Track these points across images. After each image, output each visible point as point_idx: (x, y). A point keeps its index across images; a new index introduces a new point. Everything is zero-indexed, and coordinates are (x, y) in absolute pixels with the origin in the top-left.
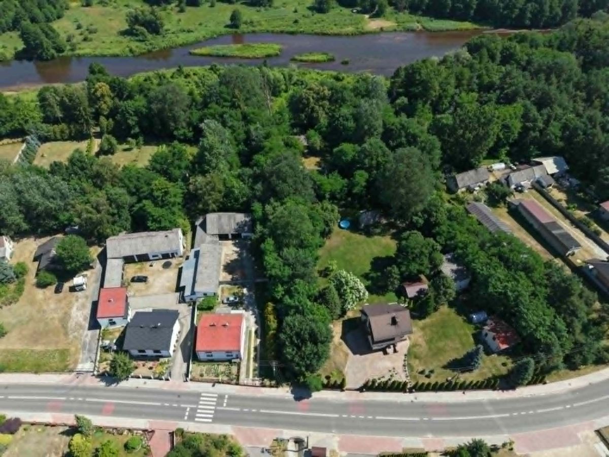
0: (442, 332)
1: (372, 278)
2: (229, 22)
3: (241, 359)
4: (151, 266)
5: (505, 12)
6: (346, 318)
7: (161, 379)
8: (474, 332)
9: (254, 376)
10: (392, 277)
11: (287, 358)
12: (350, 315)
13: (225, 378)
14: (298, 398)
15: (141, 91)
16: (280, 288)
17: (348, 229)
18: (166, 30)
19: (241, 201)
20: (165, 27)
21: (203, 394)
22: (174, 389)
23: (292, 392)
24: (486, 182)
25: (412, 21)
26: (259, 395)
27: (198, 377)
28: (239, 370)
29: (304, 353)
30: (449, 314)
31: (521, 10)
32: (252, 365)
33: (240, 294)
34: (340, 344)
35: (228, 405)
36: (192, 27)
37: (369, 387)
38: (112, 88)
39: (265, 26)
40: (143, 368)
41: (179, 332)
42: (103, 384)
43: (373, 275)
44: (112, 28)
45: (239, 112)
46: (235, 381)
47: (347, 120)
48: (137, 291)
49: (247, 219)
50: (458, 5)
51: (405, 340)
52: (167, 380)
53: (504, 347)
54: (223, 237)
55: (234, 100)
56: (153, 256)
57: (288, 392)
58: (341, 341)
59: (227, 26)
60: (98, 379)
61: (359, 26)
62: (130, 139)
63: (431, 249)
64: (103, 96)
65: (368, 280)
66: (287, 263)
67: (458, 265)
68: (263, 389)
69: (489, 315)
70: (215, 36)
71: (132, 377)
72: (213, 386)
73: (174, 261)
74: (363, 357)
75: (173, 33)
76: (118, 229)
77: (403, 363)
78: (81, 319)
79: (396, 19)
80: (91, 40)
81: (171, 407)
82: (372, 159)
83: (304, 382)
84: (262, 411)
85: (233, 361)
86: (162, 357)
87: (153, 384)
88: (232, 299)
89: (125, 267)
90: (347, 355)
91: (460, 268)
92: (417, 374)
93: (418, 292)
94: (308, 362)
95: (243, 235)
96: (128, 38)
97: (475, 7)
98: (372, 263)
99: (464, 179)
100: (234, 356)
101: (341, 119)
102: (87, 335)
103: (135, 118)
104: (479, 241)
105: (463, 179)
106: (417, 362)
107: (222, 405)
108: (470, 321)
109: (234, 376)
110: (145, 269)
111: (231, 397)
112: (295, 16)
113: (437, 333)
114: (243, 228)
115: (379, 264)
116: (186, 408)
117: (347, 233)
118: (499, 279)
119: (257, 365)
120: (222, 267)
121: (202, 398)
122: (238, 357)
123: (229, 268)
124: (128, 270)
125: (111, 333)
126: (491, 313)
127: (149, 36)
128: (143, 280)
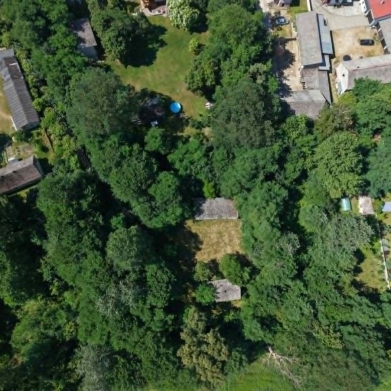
43: (156, 45)
65: (162, 40)
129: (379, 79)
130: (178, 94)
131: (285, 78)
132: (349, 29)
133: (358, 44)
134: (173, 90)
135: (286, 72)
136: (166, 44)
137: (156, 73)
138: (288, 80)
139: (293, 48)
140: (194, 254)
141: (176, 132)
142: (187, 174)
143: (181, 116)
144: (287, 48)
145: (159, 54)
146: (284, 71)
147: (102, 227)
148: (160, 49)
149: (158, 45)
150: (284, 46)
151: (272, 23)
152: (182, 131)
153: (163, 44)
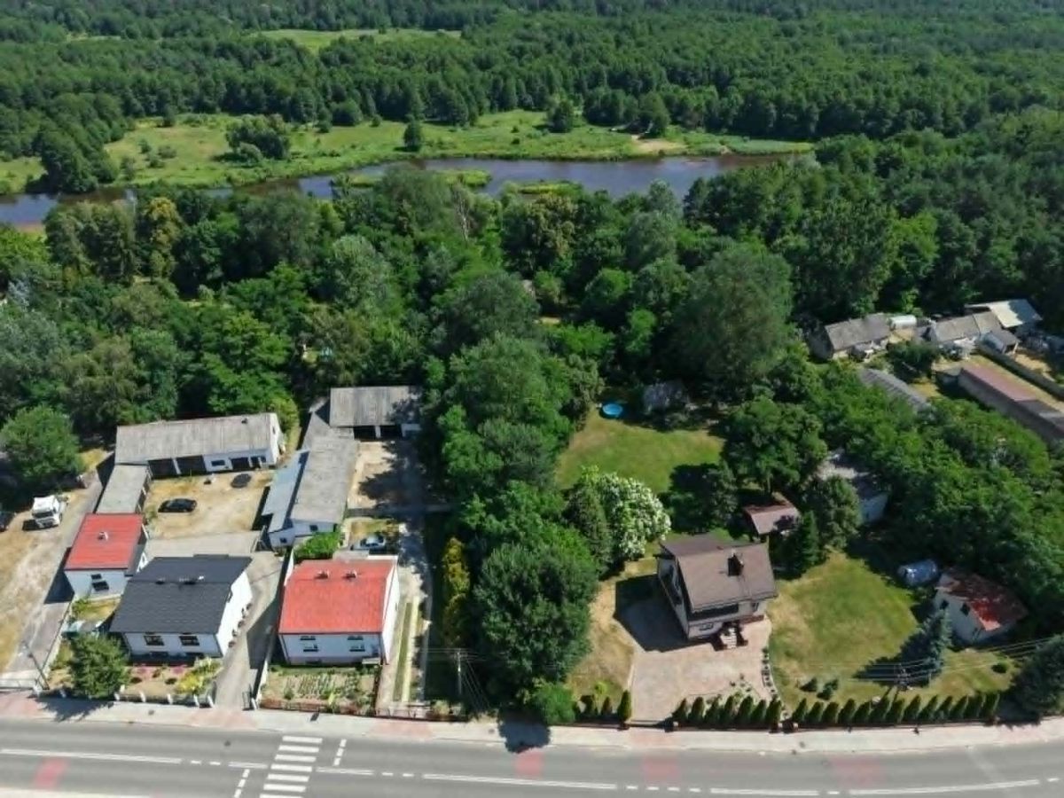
0: (840, 603)
1: (676, 503)
2: (401, 143)
3: (383, 660)
4: (208, 482)
5: (869, 124)
6: (623, 576)
7: (192, 704)
8: (914, 603)
9: (413, 697)
10: (721, 487)
11: (488, 638)
12: (632, 570)
13: (345, 703)
14: (516, 746)
15: (232, 208)
16: (477, 503)
17: (619, 418)
18: (294, 154)
19: (403, 364)
20: (293, 149)
21: (286, 739)
22: (220, 727)
23: (503, 732)
24: (884, 343)
25: (713, 141)
26: (422, 739)
27: (279, 698)
28: (377, 684)
29: (530, 621)
30: (851, 569)
31: (895, 120)
32: (409, 673)
33: (391, 535)
34: (614, 629)
35: (344, 763)
36: (338, 150)
37: (688, 718)
38: (181, 208)
39: (463, 149)
40: (151, 682)
41: (249, 607)
42: (52, 715)
43: (677, 496)
44: (202, 152)
45: (409, 240)
46: (367, 708)
47: (610, 245)
48: (169, 528)
49: (415, 397)
50: (789, 115)
51: (760, 618)
52: (205, 705)
53: (992, 626)
54: (364, 433)
55: (401, 218)
56: (215, 464)
57: (492, 731)
58: (614, 622)
59: (397, 149)
60: (42, 705)
61: (624, 147)
62: (202, 287)
63: (800, 426)
64: (162, 219)
66: (491, 446)
67: (859, 470)
68: (432, 726)
69: (940, 567)
70: (376, 161)
71: (123, 699)
72: (314, 718)
73: (256, 476)
74: (668, 654)
75: (305, 157)
76: (148, 414)
77: (760, 667)
78: (34, 582)
79: (685, 139)
80: (162, 166)
81: (205, 769)
82: (661, 291)
83: (531, 704)
84: (427, 776)
85: (365, 662)
86: (201, 656)
87: (172, 716)
88: (371, 540)
89: (152, 486)
90: (629, 651)
91: (862, 475)
92: (797, 691)
93: (777, 523)
94: (540, 646)
95: (406, 427)
96: (228, 164)
97: (816, 118)
98: (672, 476)
99: (842, 335)
100: (369, 651)
101: (597, 243)
102: (39, 614)
103: (216, 251)
104: (897, 420)
105: (840, 334)
106: (794, 665)
107: (329, 763)
108: (901, 582)
109: (365, 697)
110: (194, 488)
111: (353, 745)
112: (513, 136)
113: (831, 605)
114: (405, 414)
115: (688, 478)
116: (242, 770)
117: (619, 425)
118: (955, 484)
119: (420, 673)
120: (355, 487)
121: (282, 748)
122: (377, 652)
123: (371, 487)
124: (156, 491)
125: (94, 609)
126: (945, 561)
127: (264, 161)
128: (185, 506)
131: (389, 461)
132: (207, 534)
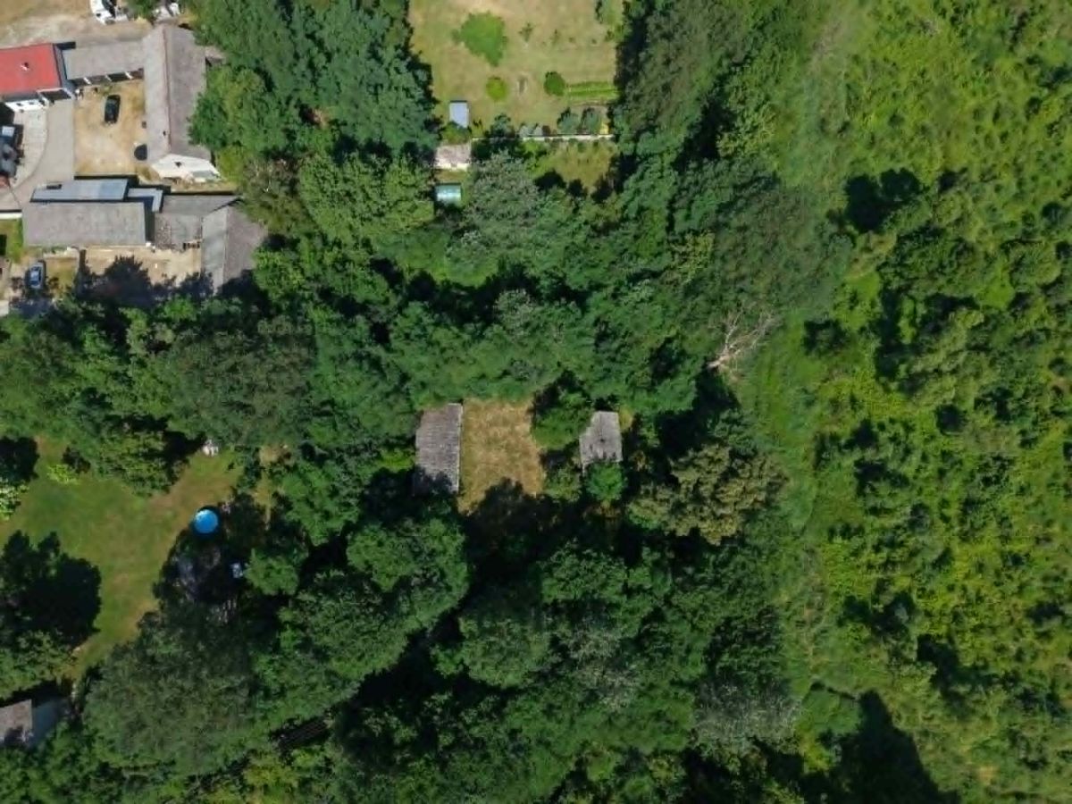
43: (53, 559)
65: (40, 545)
98: (83, 563)
128: (111, 115)
129: (195, 97)
130: (175, 516)
131: (169, 282)
132: (76, 142)
133: (114, 128)
134: (166, 526)
135: (155, 279)
136: (54, 534)
137: (119, 563)
138: (174, 278)
139: (102, 259)
140: (528, 498)
141: (263, 524)
142: (358, 505)
143: (228, 510)
144: (100, 272)
145: (75, 552)
146: (153, 282)
147: (456, 696)
148: (64, 549)
149: (52, 555)
150: (95, 276)
151: (36, 298)
152: (262, 511)
153: (51, 543)
